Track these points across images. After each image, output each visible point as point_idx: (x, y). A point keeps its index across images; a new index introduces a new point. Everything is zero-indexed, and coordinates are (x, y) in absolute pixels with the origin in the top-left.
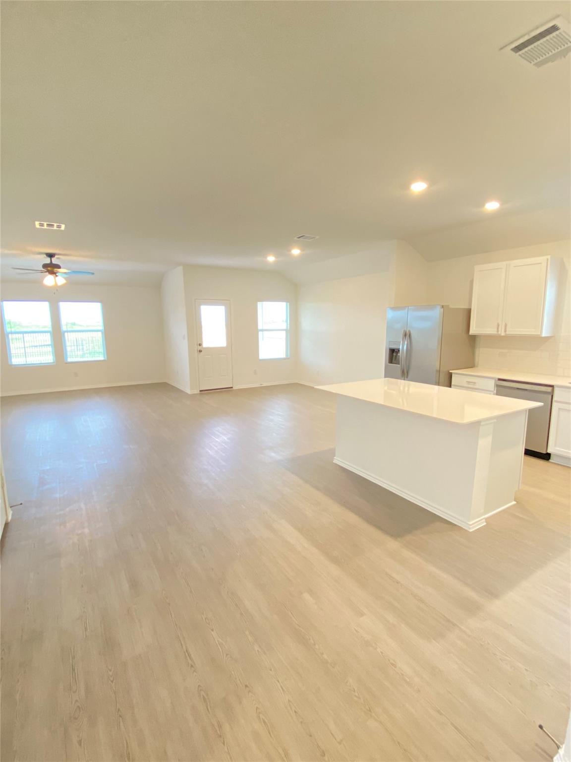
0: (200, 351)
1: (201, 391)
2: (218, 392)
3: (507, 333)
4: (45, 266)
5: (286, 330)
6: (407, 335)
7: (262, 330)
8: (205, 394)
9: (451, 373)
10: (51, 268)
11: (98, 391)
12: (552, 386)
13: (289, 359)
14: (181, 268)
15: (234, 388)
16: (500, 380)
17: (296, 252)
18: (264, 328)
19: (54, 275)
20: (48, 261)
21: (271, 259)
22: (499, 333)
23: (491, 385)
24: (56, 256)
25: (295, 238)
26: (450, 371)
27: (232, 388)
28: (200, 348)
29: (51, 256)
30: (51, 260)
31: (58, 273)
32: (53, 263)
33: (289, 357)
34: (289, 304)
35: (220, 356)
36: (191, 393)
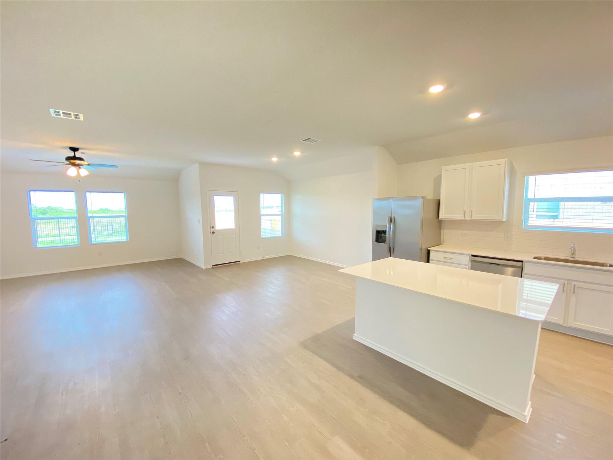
0: (213, 233)
1: (213, 266)
2: (228, 265)
3: (472, 218)
4: (68, 159)
5: (281, 215)
6: (392, 221)
7: (264, 215)
8: (218, 267)
9: (429, 250)
10: (74, 161)
11: (120, 269)
12: (522, 262)
13: (284, 237)
14: (197, 165)
15: (241, 262)
16: (473, 256)
17: (297, 154)
18: (265, 214)
19: (78, 167)
20: (71, 154)
21: (275, 159)
22: (466, 218)
23: (466, 260)
24: (80, 151)
25: (302, 141)
26: (429, 249)
27: (239, 261)
28: (213, 230)
29: (75, 150)
30: (75, 154)
31: (82, 165)
32: (76, 156)
33: (284, 235)
34: (283, 195)
35: (230, 236)
36: (205, 268)
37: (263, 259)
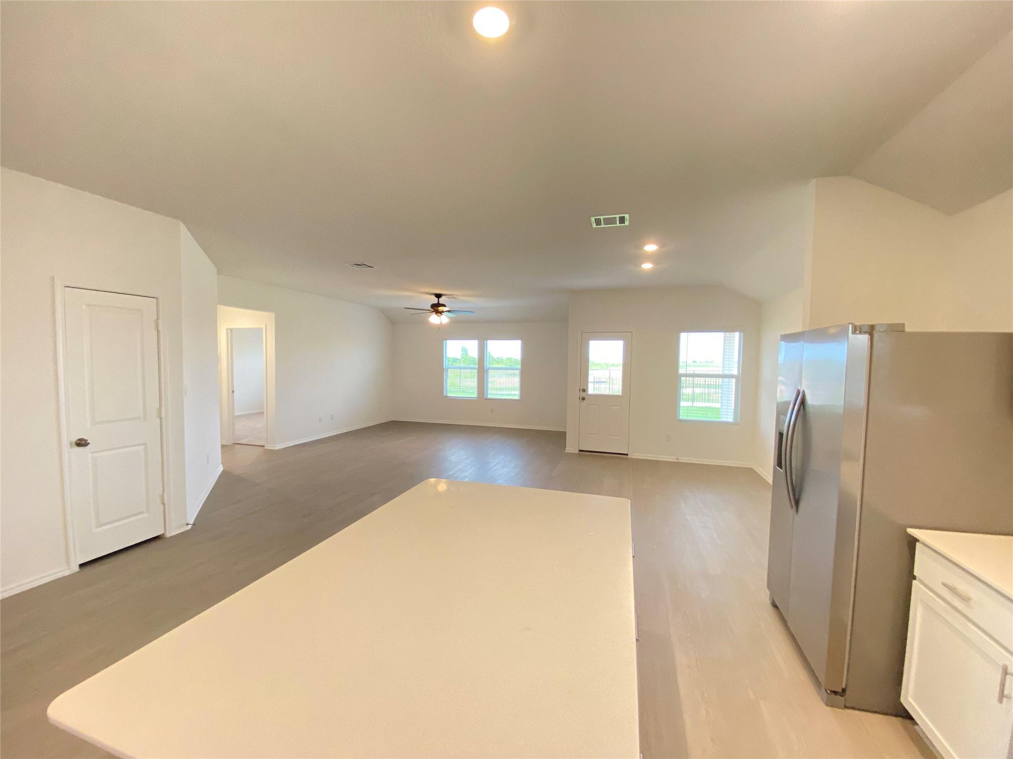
0: (583, 399)
1: (580, 451)
4: (432, 306)
5: (737, 377)
7: (686, 375)
8: (587, 456)
9: (914, 537)
10: (436, 308)
13: (738, 424)
14: (568, 295)
15: (629, 456)
17: (651, 248)
19: (440, 314)
20: (435, 300)
21: (647, 266)
24: (443, 297)
27: (627, 455)
28: (583, 394)
29: (438, 296)
30: (438, 300)
31: (443, 312)
32: (440, 303)
33: (739, 421)
34: (742, 334)
35: (612, 407)
36: (566, 451)
37: (677, 461)
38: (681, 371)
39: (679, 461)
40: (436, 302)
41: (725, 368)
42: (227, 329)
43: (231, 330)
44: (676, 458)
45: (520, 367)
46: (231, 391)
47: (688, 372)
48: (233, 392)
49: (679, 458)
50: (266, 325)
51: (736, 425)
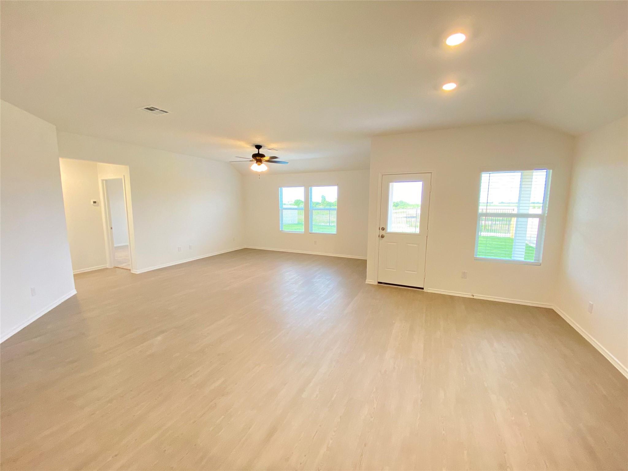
0: (383, 236)
1: (379, 283)
5: (542, 216)
7: (485, 215)
8: (383, 287)
10: (258, 158)
13: (541, 265)
15: (425, 290)
19: (260, 163)
20: (256, 151)
24: (262, 148)
27: (423, 289)
29: (258, 147)
30: (259, 151)
32: (260, 153)
33: (541, 261)
35: (410, 245)
36: (367, 282)
37: (472, 297)
38: (482, 209)
39: (475, 297)
40: (257, 153)
41: (521, 208)
42: (103, 180)
43: (106, 181)
44: (471, 294)
45: (336, 207)
46: (109, 228)
47: (488, 211)
48: (111, 228)
49: (474, 295)
50: (124, 176)
51: (539, 265)
